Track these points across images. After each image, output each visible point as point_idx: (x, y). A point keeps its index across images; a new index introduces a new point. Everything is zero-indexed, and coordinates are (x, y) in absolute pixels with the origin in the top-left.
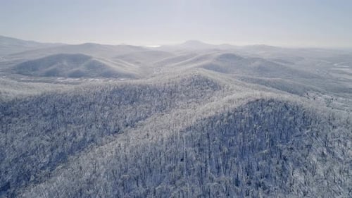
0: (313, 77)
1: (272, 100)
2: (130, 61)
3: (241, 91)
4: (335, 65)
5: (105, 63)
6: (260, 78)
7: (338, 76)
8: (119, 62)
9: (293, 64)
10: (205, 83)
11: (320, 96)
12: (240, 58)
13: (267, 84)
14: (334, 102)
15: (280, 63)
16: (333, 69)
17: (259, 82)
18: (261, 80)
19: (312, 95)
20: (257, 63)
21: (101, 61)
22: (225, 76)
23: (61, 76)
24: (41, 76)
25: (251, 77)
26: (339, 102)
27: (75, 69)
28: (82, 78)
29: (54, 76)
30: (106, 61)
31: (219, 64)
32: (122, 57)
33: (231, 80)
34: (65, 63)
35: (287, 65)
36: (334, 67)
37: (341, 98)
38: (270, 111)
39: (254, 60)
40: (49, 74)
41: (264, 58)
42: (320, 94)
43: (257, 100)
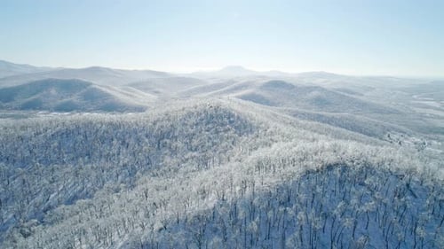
0: (391, 113)
1: (368, 169)
2: (146, 90)
3: (289, 138)
4: (415, 97)
5: (109, 91)
6: (320, 113)
7: (423, 111)
8: (128, 90)
9: (362, 95)
10: (226, 120)
11: (406, 139)
12: (291, 87)
13: (329, 121)
14: (427, 148)
15: (346, 94)
16: (413, 102)
17: (319, 118)
18: (322, 116)
19: (395, 137)
20: (315, 93)
21: (104, 89)
22: (269, 110)
23: (45, 109)
24: (16, 109)
25: (307, 111)
26: (434, 148)
27: (65, 100)
28: (74, 111)
29: (34, 109)
31: (264, 94)
32: (133, 85)
33: (276, 116)
34: (53, 92)
35: (354, 96)
36: (414, 99)
37: (435, 142)
38: (370, 205)
39: (310, 89)
40: (27, 107)
41: (325, 87)
42: (406, 136)
43: (330, 167)
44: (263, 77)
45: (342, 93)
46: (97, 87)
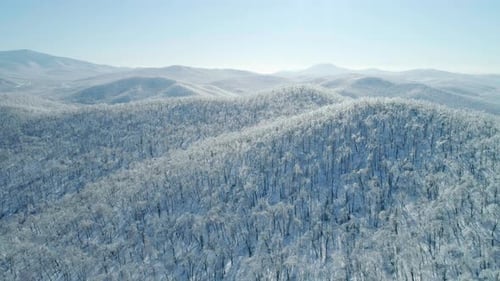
9: (477, 95)
10: (309, 98)
15: (454, 93)
21: (187, 87)
30: (195, 88)
32: (217, 84)
34: (140, 89)
39: (410, 86)
44: (356, 75)
45: (448, 92)
46: (181, 85)
